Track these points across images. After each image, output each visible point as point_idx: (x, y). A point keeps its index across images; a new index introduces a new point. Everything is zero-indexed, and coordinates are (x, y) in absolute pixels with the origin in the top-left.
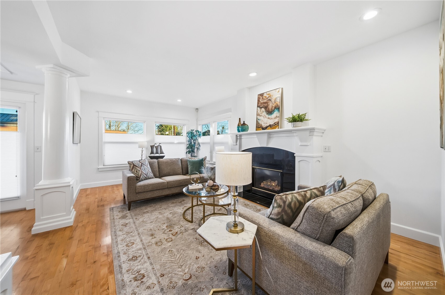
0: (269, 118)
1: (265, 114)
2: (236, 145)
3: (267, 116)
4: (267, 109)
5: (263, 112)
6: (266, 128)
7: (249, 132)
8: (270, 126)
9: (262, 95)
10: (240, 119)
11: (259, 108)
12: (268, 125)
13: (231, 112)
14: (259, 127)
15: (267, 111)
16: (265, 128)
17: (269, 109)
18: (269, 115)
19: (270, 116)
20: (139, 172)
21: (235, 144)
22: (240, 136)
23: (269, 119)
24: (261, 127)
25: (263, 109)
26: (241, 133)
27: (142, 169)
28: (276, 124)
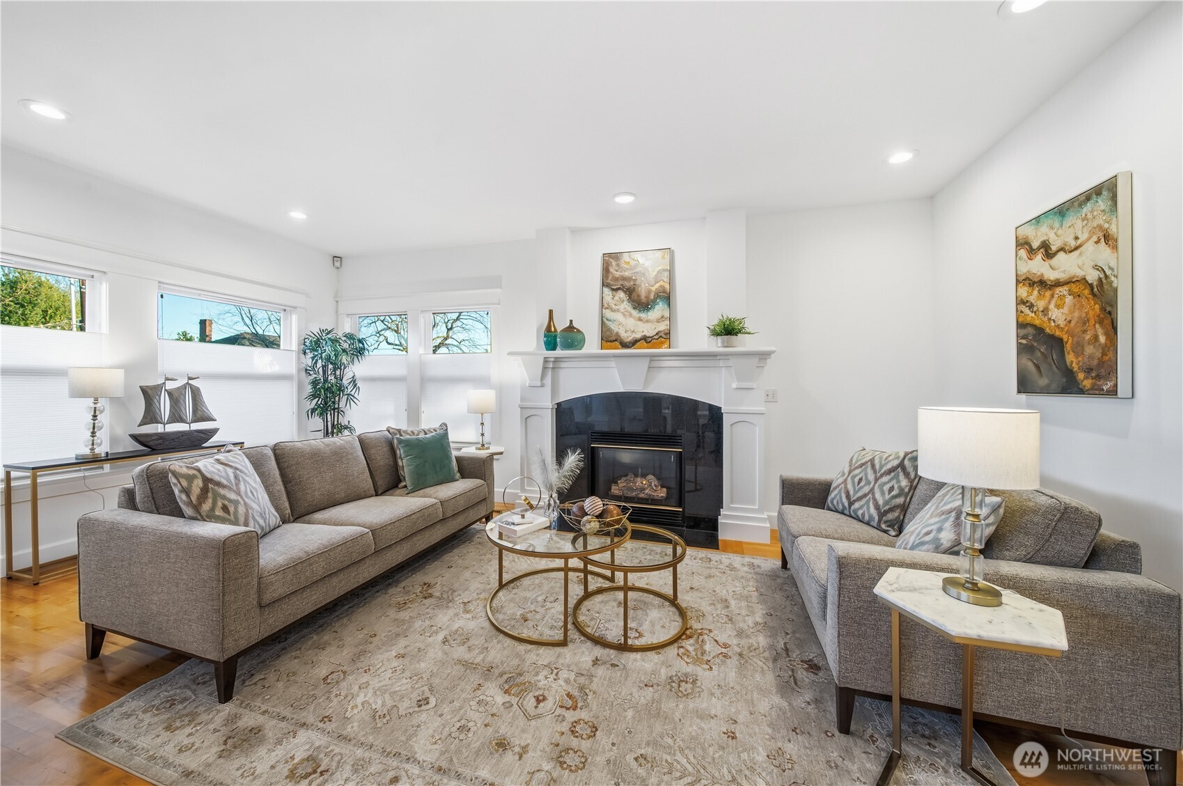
0: (640, 319)
1: (626, 306)
2: (542, 386)
3: (635, 313)
4: (634, 295)
5: (623, 301)
6: (634, 343)
7: (585, 350)
8: (645, 338)
9: (616, 256)
10: (551, 312)
11: (606, 290)
12: (638, 336)
13: (501, 288)
14: (609, 338)
15: (633, 301)
16: (630, 343)
17: (639, 296)
18: (640, 311)
19: (643, 315)
20: (236, 508)
21: (539, 383)
22: (557, 360)
23: (640, 323)
24: (616, 340)
25: (621, 294)
26: (559, 352)
27: (243, 494)
28: (661, 337)
